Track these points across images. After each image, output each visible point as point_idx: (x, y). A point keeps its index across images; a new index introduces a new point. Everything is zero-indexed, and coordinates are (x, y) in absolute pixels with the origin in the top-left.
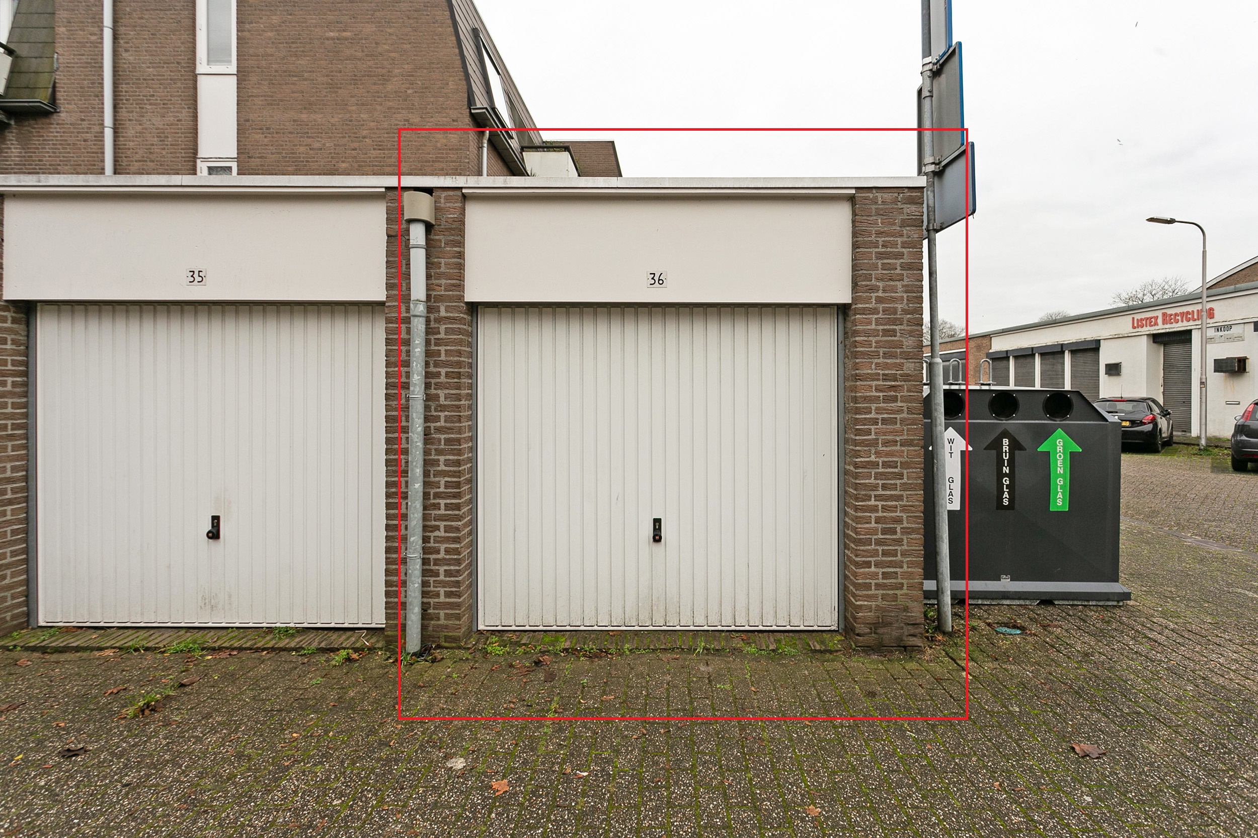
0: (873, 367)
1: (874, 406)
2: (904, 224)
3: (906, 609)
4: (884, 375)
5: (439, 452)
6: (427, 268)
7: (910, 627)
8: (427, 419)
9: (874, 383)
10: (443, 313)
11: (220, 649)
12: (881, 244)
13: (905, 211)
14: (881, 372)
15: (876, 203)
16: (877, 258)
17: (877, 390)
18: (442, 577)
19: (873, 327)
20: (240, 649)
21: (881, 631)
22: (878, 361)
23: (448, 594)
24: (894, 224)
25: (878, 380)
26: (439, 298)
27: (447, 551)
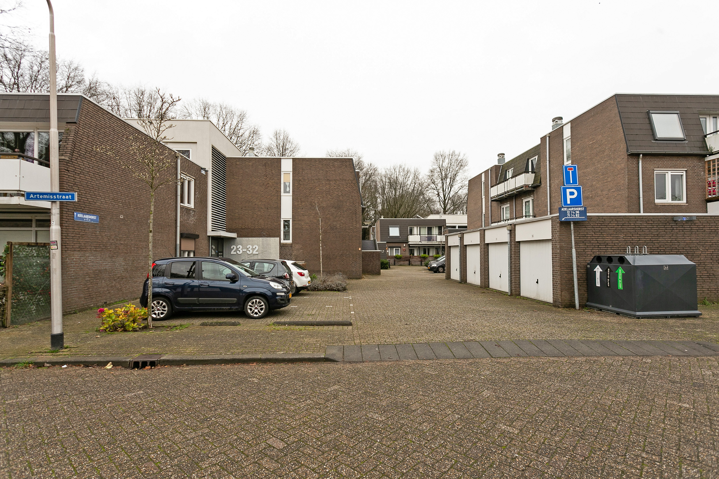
1: (554, 259)
2: (557, 223)
3: (559, 299)
5: (513, 265)
6: (510, 237)
7: (559, 303)
8: (511, 260)
10: (513, 243)
12: (554, 227)
18: (513, 285)
19: (554, 243)
21: (556, 303)
22: (554, 250)
25: (554, 254)
26: (512, 241)
27: (514, 281)
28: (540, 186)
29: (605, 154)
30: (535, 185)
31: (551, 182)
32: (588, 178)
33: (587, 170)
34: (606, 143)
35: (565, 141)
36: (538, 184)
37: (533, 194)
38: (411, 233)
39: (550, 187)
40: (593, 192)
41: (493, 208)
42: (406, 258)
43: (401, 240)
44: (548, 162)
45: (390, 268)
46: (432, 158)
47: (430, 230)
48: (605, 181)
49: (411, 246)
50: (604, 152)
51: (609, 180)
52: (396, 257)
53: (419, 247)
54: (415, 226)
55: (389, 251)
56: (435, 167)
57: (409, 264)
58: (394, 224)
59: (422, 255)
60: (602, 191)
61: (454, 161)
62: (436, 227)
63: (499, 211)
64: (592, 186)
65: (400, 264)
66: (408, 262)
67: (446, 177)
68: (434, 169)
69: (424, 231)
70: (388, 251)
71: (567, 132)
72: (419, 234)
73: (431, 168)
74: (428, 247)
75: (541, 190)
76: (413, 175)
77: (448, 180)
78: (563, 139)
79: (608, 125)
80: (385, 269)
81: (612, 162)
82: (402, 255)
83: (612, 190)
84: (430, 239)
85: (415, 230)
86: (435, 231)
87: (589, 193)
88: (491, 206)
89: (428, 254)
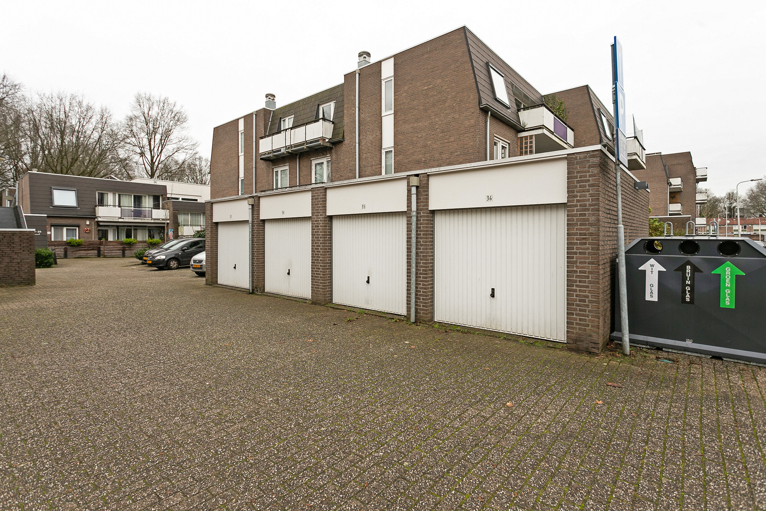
0: (575, 230)
1: (575, 247)
2: (590, 167)
3: (590, 336)
4: (580, 233)
5: (421, 260)
6: (417, 200)
7: (592, 344)
8: (417, 249)
9: (575, 237)
10: (422, 214)
11: (368, 314)
12: (579, 176)
13: (590, 161)
14: (579, 232)
15: (577, 159)
16: (577, 183)
17: (577, 240)
18: (421, 300)
19: (575, 212)
20: (372, 315)
21: (578, 343)
22: (577, 227)
23: (423, 306)
24: (586, 167)
25: (577, 235)
26: (421, 210)
27: (423, 292)
28: (343, 141)
29: (447, 105)
30: (336, 140)
31: (361, 137)
32: (420, 136)
33: (419, 124)
34: (448, 90)
35: (383, 82)
36: (340, 138)
37: (331, 153)
38: (101, 203)
39: (359, 143)
40: (428, 155)
41: (258, 171)
42: (91, 244)
43: (80, 214)
44: (357, 109)
45: (56, 263)
46: (133, 100)
47: (138, 200)
48: (446, 141)
49: (101, 224)
50: (445, 101)
51: (452, 139)
52: (69, 244)
53: (117, 227)
54: (110, 191)
55: (52, 233)
56: (138, 113)
57: (99, 255)
58: (65, 185)
59: (123, 239)
60: (441, 153)
61: (167, 111)
62: (149, 195)
63: (271, 175)
64: (425, 146)
65: (77, 255)
66: (96, 252)
67: (155, 132)
68: (136, 117)
69: (128, 202)
70: (49, 233)
71: (388, 70)
72: (117, 204)
73: (130, 114)
74: (134, 226)
75: (344, 148)
76: (99, 117)
77: (158, 137)
78: (381, 80)
79: (452, 67)
80: (44, 267)
81: (457, 116)
82: (82, 240)
83: (456, 154)
84: (138, 214)
85: (110, 198)
86: (147, 203)
87: (420, 156)
88: (255, 168)
89: (135, 237)
